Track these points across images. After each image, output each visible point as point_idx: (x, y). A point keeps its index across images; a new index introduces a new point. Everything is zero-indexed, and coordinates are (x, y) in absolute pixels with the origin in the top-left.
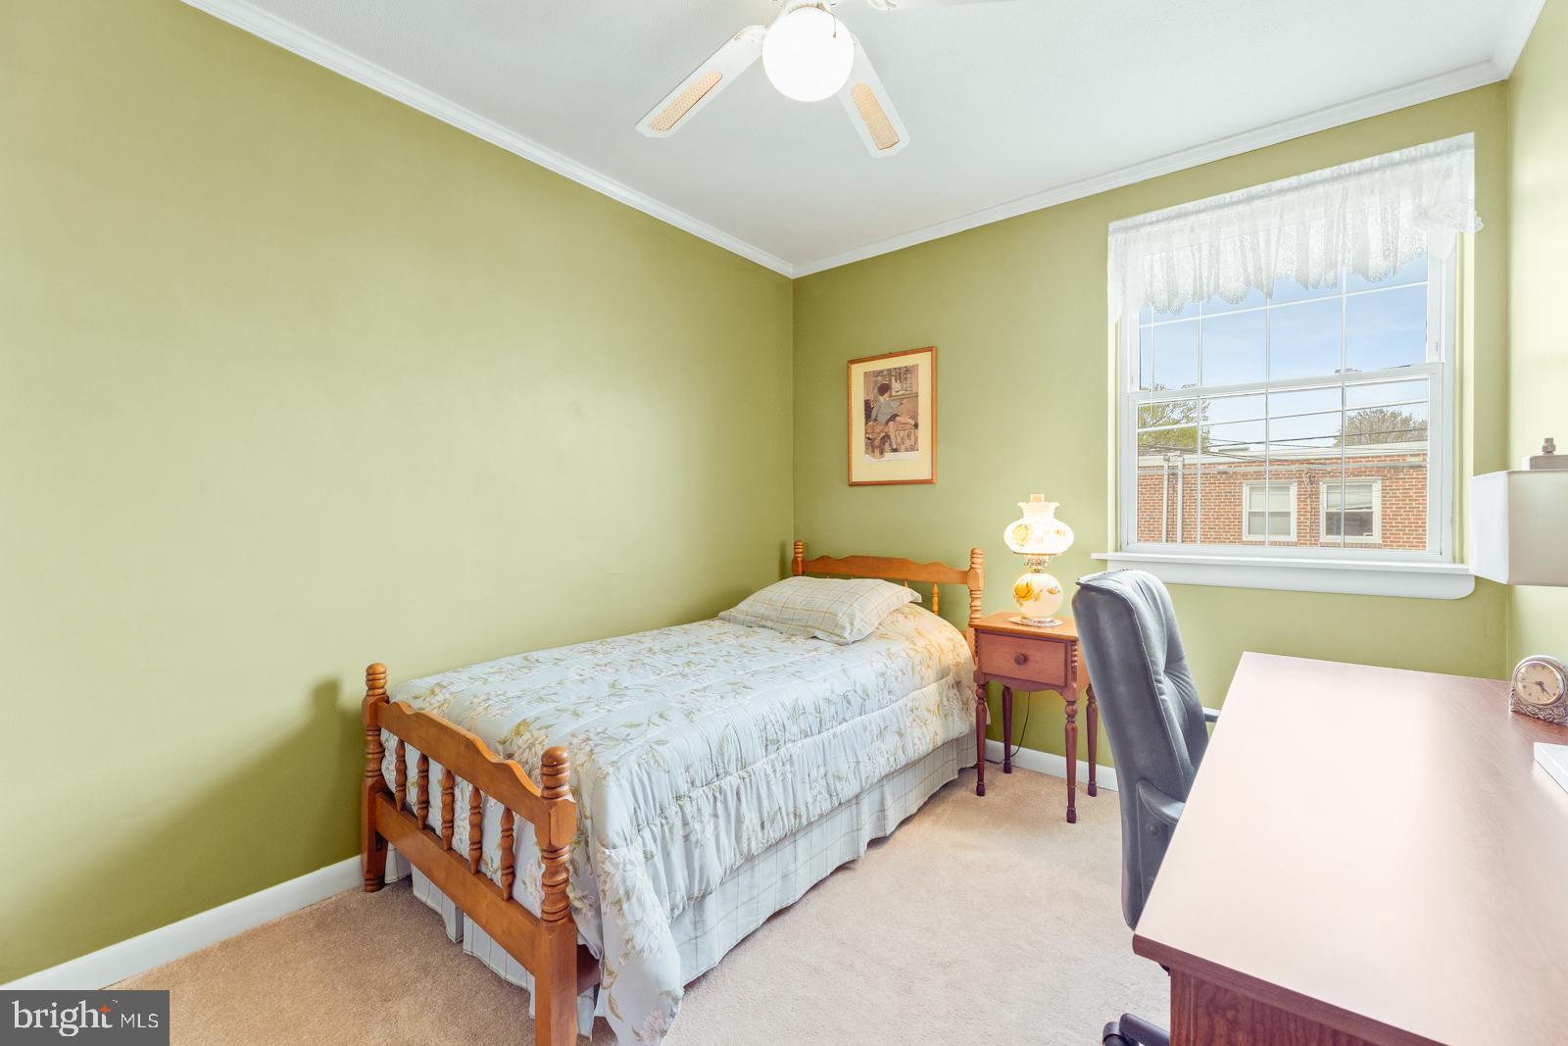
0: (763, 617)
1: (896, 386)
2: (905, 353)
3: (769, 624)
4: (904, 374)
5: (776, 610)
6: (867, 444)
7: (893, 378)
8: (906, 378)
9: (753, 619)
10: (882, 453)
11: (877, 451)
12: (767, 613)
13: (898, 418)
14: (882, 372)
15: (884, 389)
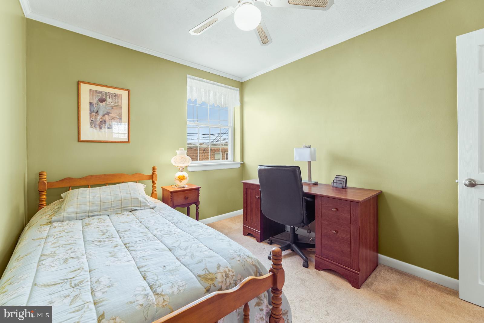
0: (89, 211)
1: (109, 100)
2: (115, 88)
3: (96, 213)
4: (114, 96)
5: (97, 206)
6: (90, 123)
7: (108, 97)
8: (115, 99)
9: (83, 214)
10: (101, 128)
11: (98, 127)
12: (91, 209)
13: (110, 114)
14: (101, 92)
15: (102, 100)
